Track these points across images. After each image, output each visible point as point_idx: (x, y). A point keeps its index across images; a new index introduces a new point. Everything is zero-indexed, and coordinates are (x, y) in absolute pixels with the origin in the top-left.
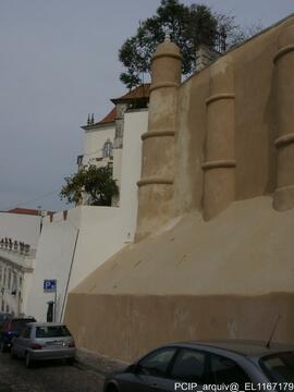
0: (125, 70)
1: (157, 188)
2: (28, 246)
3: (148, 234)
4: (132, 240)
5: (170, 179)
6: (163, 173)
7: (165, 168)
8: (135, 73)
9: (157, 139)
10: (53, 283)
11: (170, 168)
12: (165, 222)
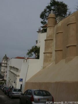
0: (42, 20)
1: (48, 55)
2: (18, 69)
3: (45, 67)
4: (42, 68)
5: (51, 52)
6: (49, 50)
7: (50, 49)
8: (45, 21)
9: (48, 41)
10: (22, 79)
11: (51, 49)
12: (50, 64)
